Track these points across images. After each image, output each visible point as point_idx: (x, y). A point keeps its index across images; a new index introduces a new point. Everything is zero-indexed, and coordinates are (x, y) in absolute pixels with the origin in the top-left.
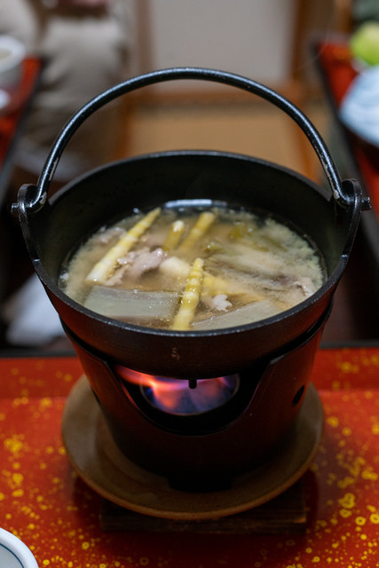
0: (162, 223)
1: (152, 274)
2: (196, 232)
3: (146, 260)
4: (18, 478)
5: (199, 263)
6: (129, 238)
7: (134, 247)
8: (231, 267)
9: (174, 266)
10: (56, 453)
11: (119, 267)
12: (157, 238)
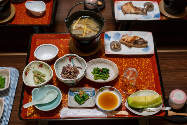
0: (82, 18)
1: (80, 27)
2: (85, 21)
3: (79, 25)
4: (63, 50)
5: (86, 26)
6: (77, 22)
7: (78, 23)
8: (90, 27)
9: (83, 26)
10: (67, 47)
11: (76, 26)
12: (81, 22)
